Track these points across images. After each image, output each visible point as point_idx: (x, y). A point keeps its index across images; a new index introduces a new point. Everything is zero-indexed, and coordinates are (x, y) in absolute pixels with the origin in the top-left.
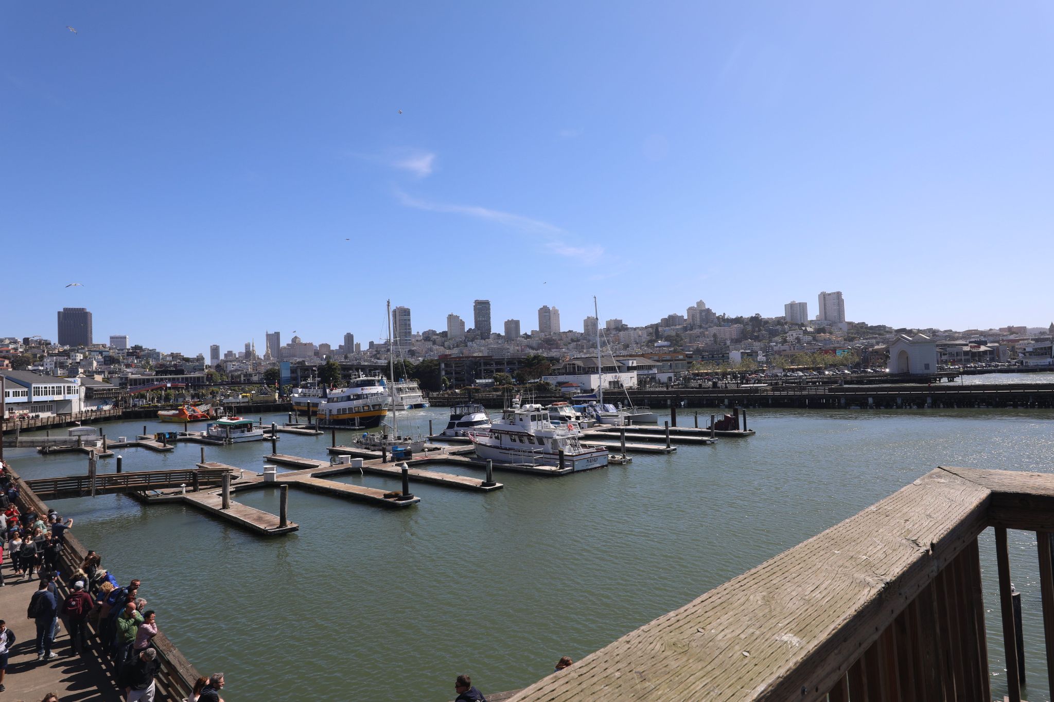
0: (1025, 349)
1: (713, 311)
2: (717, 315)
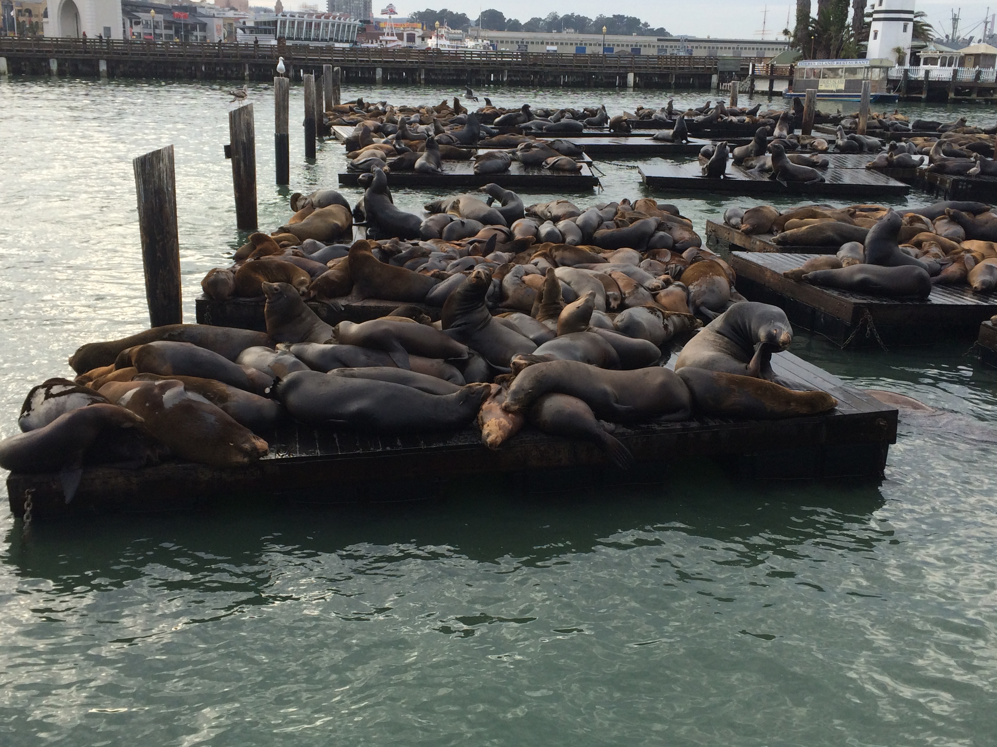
0: (244, 23)
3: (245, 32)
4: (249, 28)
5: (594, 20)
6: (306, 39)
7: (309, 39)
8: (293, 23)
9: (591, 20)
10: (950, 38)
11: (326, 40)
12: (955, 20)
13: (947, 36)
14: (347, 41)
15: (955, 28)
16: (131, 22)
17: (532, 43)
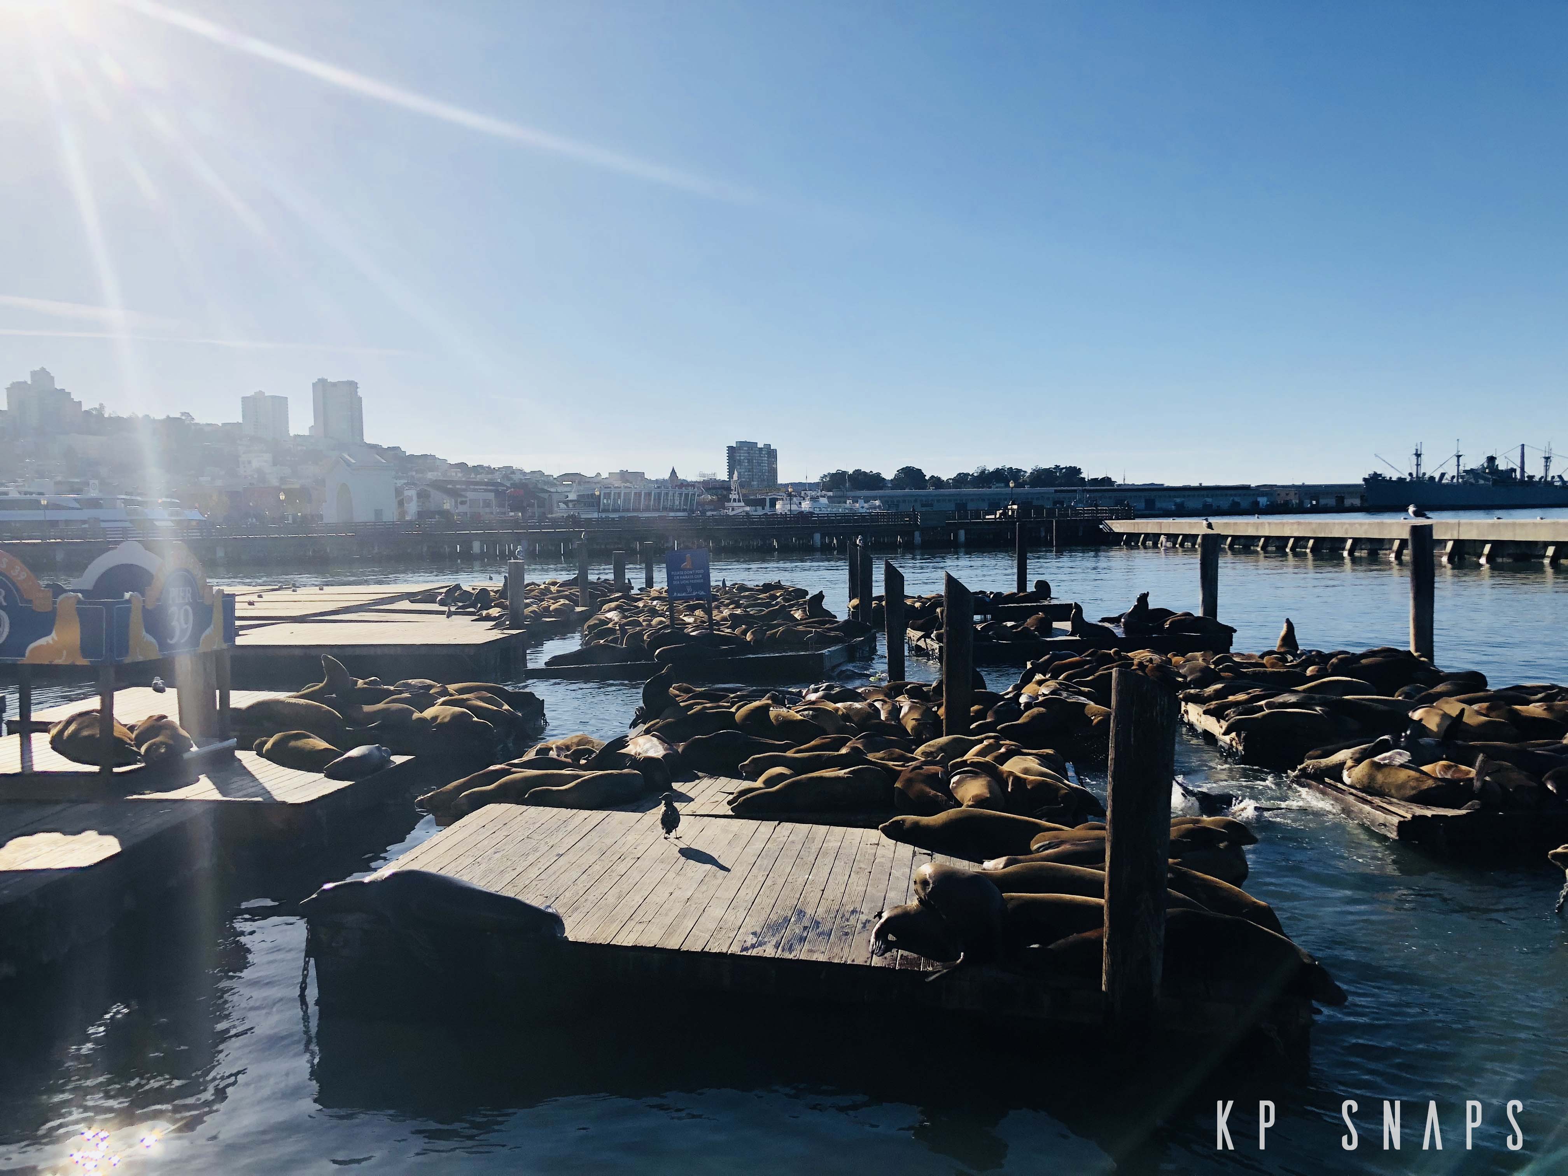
1: (76, 397)
2: (85, 408)
3: (568, 506)
4: (571, 501)
5: (1029, 471)
6: (634, 510)
7: (638, 510)
8: (619, 494)
9: (1025, 472)
10: (1415, 476)
11: (658, 510)
12: (1418, 455)
13: (1411, 474)
14: (684, 510)
15: (1418, 465)
16: (456, 502)
17: (904, 501)
